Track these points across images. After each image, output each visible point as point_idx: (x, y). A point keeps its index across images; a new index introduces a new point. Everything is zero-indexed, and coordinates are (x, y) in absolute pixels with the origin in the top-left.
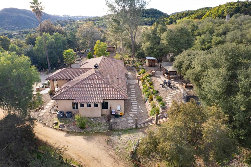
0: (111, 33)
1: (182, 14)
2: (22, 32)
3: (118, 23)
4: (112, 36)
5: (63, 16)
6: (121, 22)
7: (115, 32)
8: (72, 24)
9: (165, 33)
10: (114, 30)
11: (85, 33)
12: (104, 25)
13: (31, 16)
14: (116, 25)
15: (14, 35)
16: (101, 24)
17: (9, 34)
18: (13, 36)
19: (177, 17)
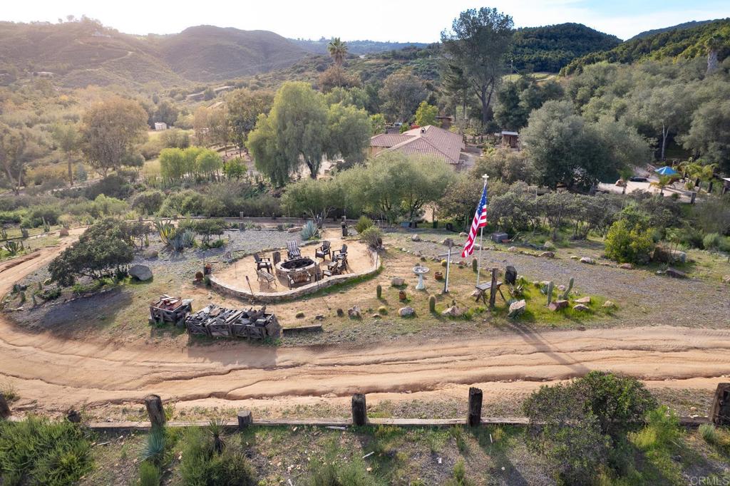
0: (445, 91)
1: (650, 41)
2: (233, 84)
3: (460, 72)
4: (447, 94)
5: (321, 41)
6: (465, 72)
7: (453, 88)
8: (349, 67)
9: (526, 90)
10: (451, 84)
11: (398, 89)
12: (430, 71)
13: (246, 46)
14: (456, 76)
15: (217, 92)
16: (424, 66)
17: (208, 90)
18: (216, 95)
19: (633, 50)
